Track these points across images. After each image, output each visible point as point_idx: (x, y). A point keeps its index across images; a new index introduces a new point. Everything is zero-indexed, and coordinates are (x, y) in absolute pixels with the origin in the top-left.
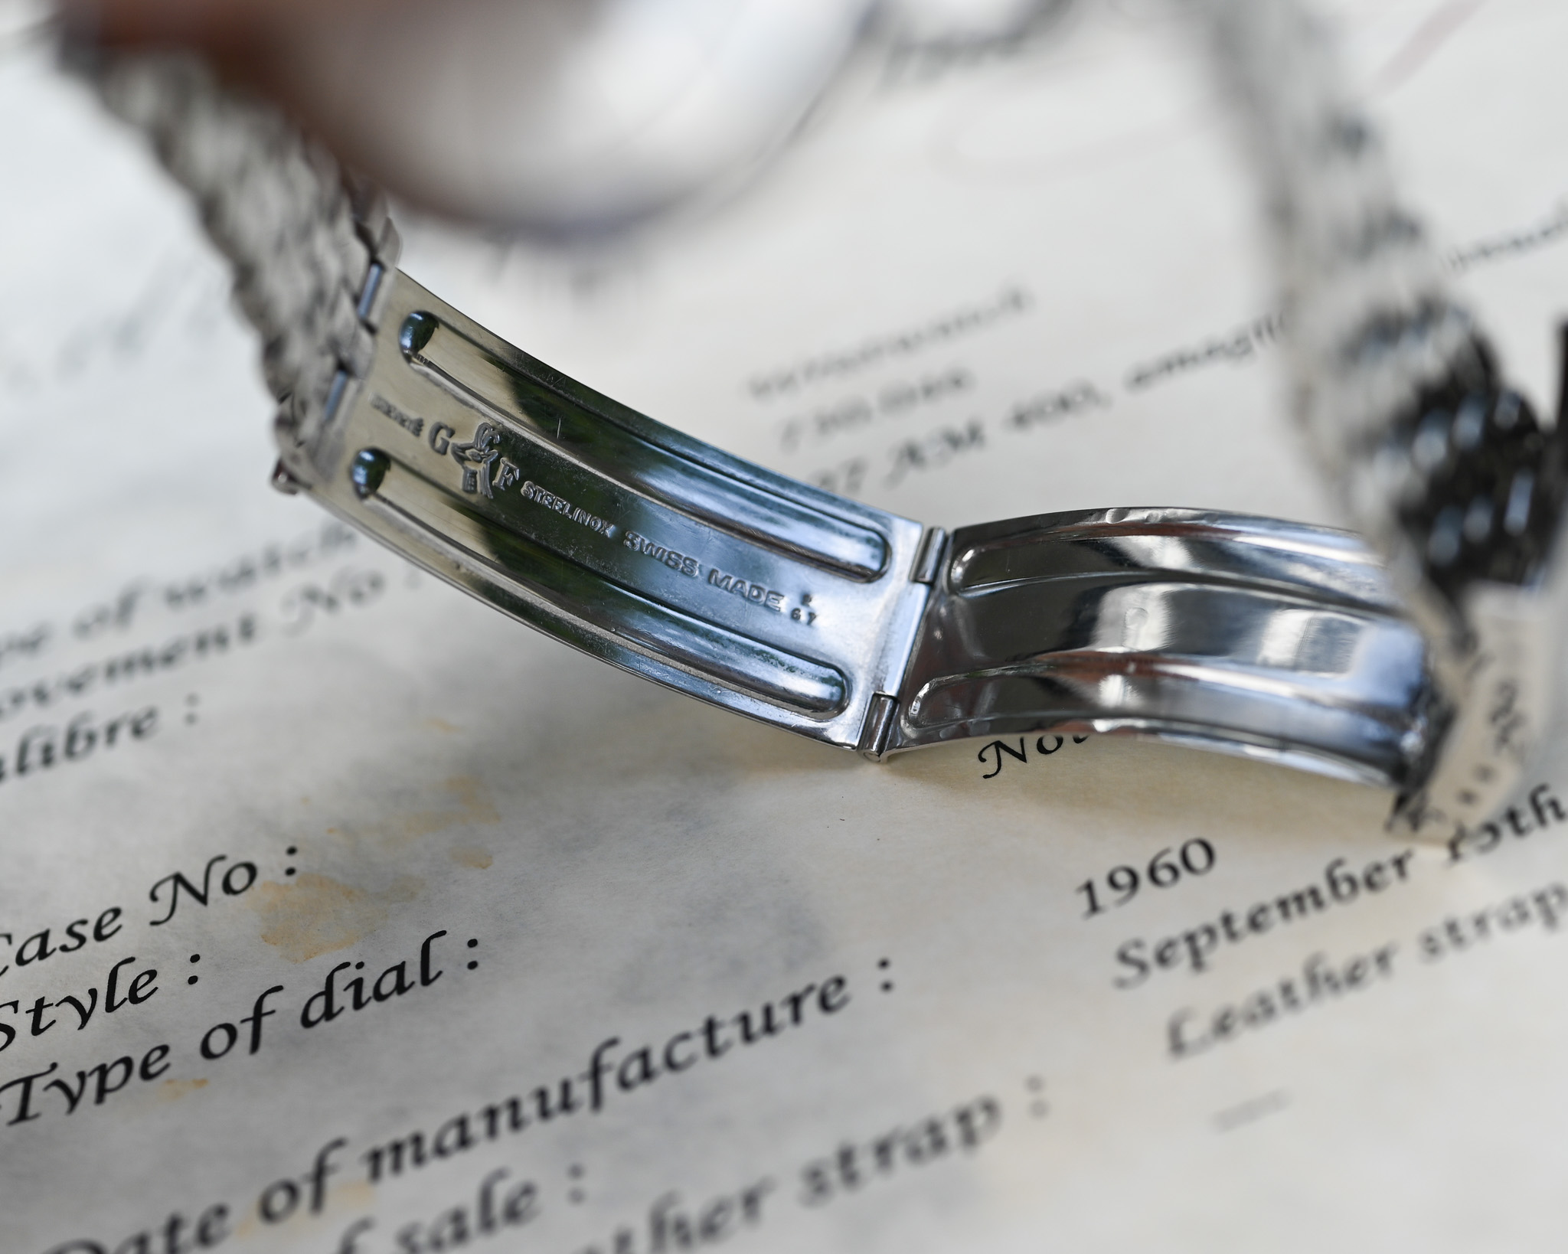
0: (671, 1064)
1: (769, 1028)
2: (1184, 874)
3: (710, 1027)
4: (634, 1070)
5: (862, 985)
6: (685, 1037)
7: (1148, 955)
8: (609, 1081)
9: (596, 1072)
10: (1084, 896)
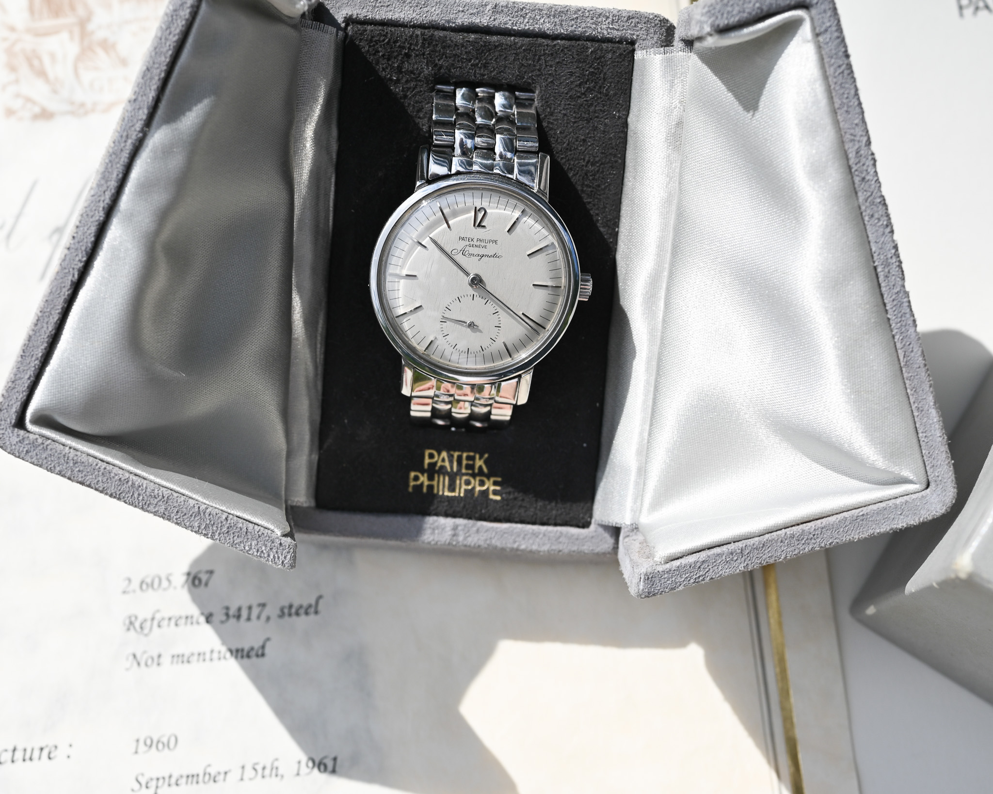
1: (31, 758)
2: (166, 748)
3: (14, 750)
5: (61, 752)
6: (6, 750)
7: (143, 781)
10: (134, 744)
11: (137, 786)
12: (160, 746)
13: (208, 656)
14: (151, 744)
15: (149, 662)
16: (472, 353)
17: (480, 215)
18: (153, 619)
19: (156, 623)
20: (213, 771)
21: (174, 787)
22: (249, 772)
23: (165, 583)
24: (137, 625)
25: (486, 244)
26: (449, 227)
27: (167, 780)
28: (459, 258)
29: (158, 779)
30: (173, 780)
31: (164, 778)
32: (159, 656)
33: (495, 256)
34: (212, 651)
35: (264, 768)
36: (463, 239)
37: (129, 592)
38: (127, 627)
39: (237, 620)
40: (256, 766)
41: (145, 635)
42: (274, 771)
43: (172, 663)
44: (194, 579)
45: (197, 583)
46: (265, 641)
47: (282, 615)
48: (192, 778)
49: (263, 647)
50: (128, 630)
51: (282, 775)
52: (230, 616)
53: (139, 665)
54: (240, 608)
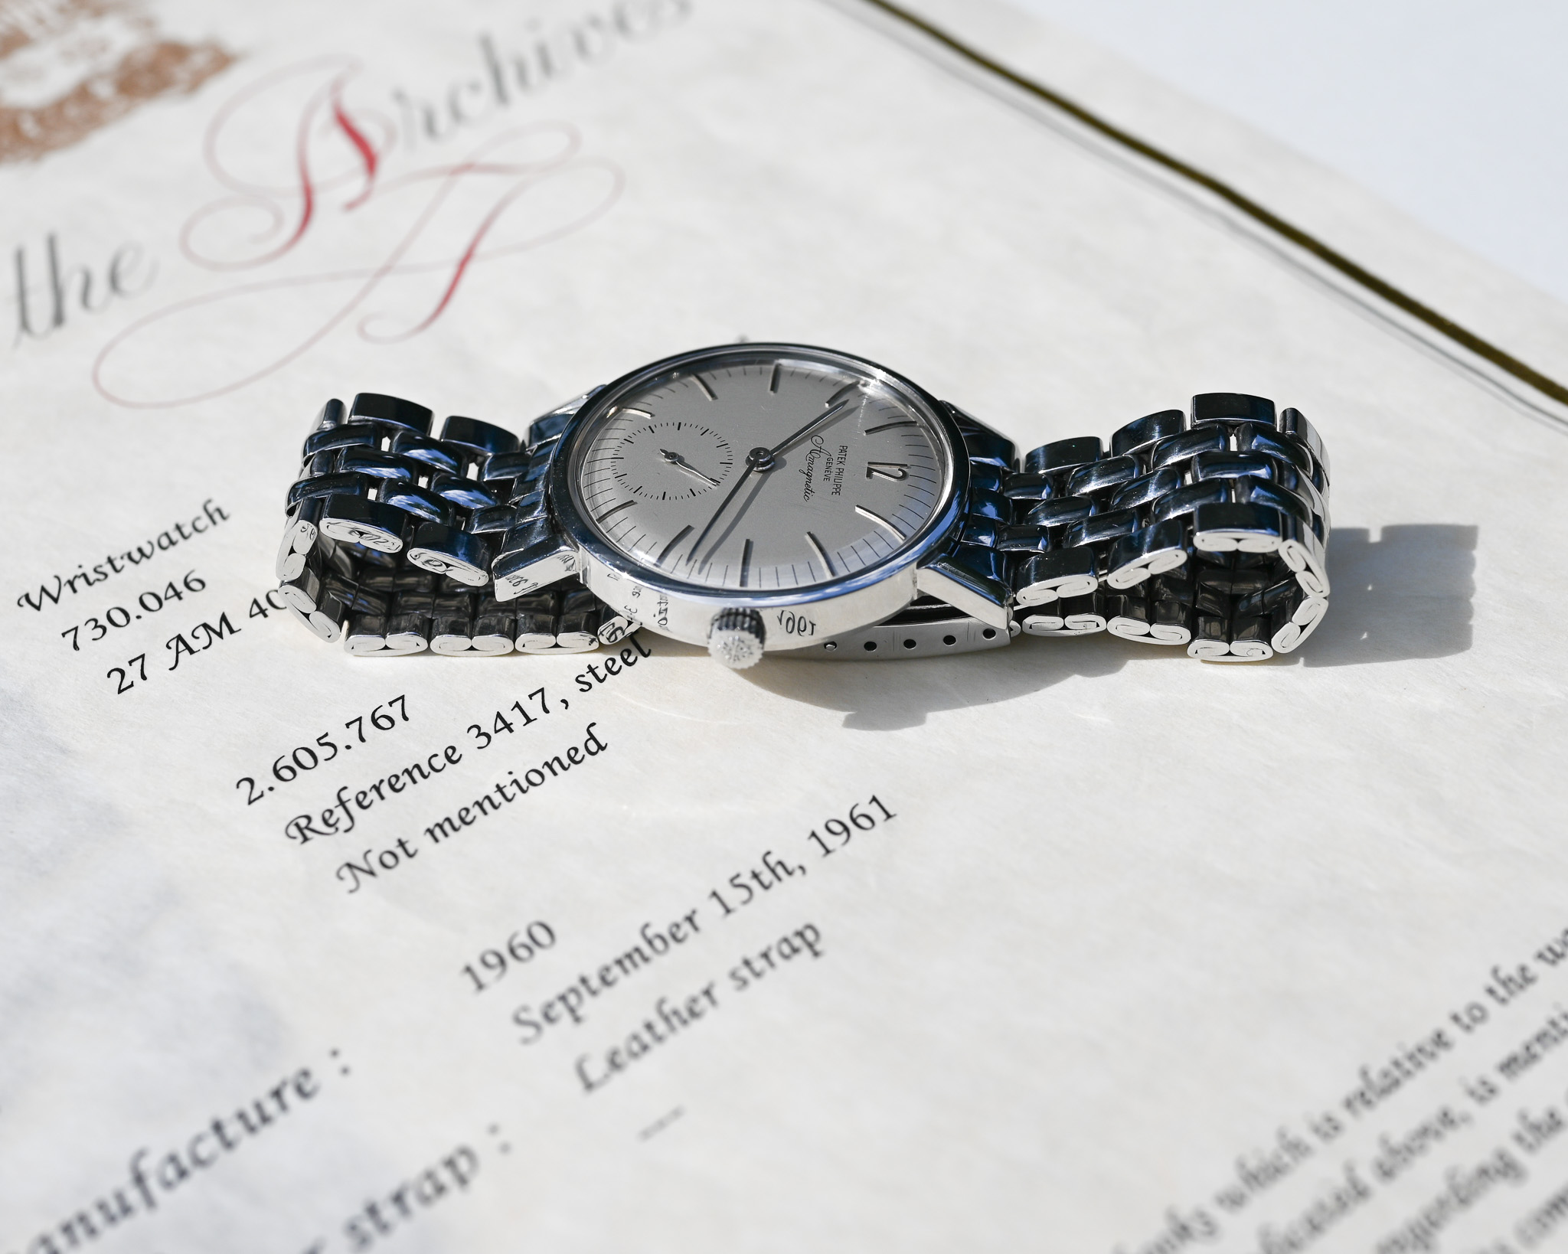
0: (199, 1162)
1: (265, 1119)
2: (537, 950)
3: (218, 1127)
4: (171, 1173)
5: (324, 1074)
6: (200, 1139)
7: (536, 1016)
8: (153, 1184)
9: (139, 1179)
10: (468, 977)
11: (530, 1032)
12: (522, 952)
13: (497, 798)
14: (497, 961)
15: (389, 860)
18: (342, 803)
19: (352, 806)
20: (661, 927)
21: (606, 992)
22: (734, 897)
23: (323, 753)
27: (582, 989)
29: (562, 997)
30: (595, 983)
31: (573, 990)
32: (402, 844)
34: (500, 789)
35: (756, 875)
37: (262, 796)
38: (300, 838)
39: (511, 731)
40: (737, 881)
41: (347, 831)
42: (780, 870)
43: (436, 840)
44: (375, 721)
45: (384, 722)
46: (588, 731)
47: (586, 687)
48: (629, 960)
49: (592, 737)
50: (306, 839)
51: (802, 868)
52: (491, 732)
53: (372, 873)
54: (499, 715)
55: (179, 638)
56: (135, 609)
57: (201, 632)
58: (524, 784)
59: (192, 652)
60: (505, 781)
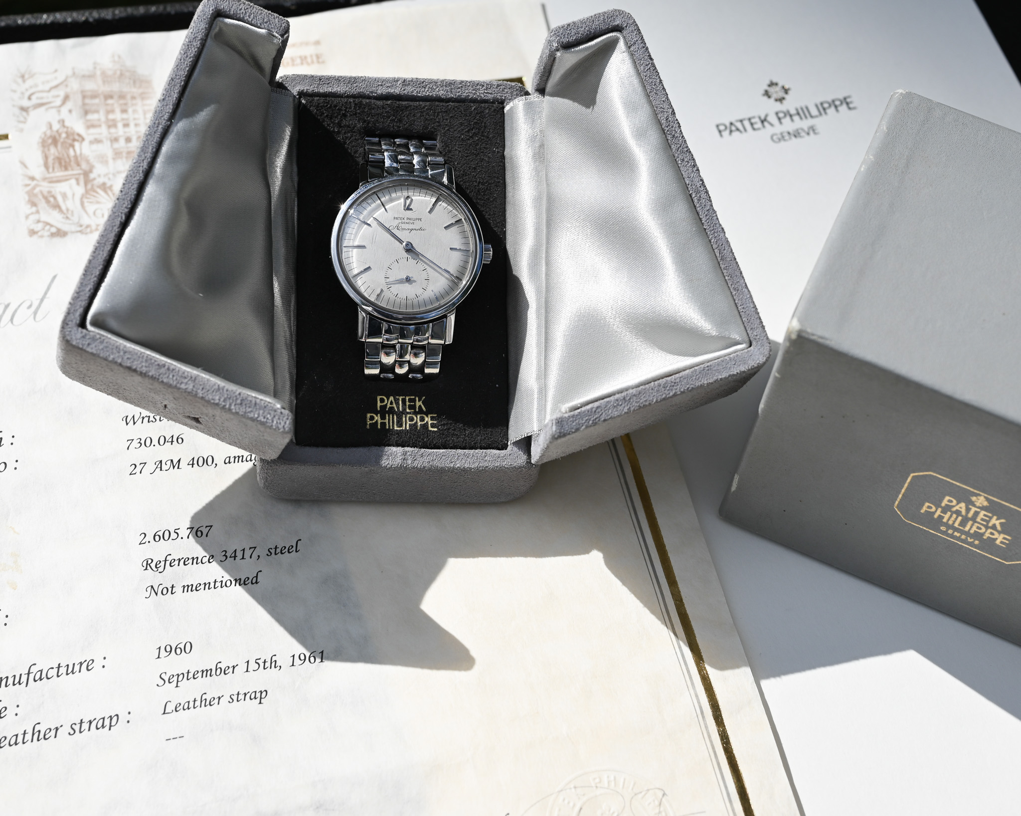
0: (47, 677)
1: (73, 672)
2: (183, 652)
3: (59, 667)
4: (38, 676)
5: (98, 664)
6: (52, 668)
7: (167, 678)
8: (31, 678)
9: (29, 673)
11: (161, 683)
12: (178, 651)
13: (212, 585)
14: (170, 650)
15: (165, 591)
16: (410, 300)
17: (408, 202)
18: (166, 561)
19: (168, 563)
20: (223, 666)
21: (192, 681)
22: (253, 666)
23: (174, 536)
24: (153, 565)
25: (414, 221)
26: (386, 210)
27: (186, 675)
28: (395, 231)
29: (178, 675)
30: (191, 675)
32: (173, 587)
33: (421, 229)
34: (215, 582)
35: (265, 662)
36: (397, 219)
37: (145, 543)
38: (145, 568)
39: (235, 559)
40: (257, 661)
41: (160, 572)
42: (273, 664)
43: (183, 592)
44: (197, 531)
45: (199, 534)
46: (257, 573)
47: (269, 554)
48: (207, 673)
49: (257, 577)
50: (146, 569)
51: (280, 667)
52: (228, 557)
53: (156, 594)
54: (235, 551)
55: (161, 462)
56: (155, 442)
57: (169, 463)
58: (224, 584)
59: (161, 470)
60: (219, 580)
